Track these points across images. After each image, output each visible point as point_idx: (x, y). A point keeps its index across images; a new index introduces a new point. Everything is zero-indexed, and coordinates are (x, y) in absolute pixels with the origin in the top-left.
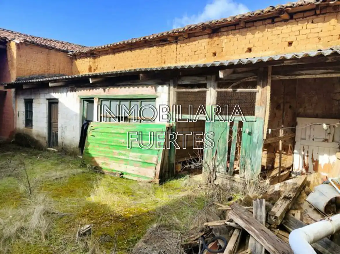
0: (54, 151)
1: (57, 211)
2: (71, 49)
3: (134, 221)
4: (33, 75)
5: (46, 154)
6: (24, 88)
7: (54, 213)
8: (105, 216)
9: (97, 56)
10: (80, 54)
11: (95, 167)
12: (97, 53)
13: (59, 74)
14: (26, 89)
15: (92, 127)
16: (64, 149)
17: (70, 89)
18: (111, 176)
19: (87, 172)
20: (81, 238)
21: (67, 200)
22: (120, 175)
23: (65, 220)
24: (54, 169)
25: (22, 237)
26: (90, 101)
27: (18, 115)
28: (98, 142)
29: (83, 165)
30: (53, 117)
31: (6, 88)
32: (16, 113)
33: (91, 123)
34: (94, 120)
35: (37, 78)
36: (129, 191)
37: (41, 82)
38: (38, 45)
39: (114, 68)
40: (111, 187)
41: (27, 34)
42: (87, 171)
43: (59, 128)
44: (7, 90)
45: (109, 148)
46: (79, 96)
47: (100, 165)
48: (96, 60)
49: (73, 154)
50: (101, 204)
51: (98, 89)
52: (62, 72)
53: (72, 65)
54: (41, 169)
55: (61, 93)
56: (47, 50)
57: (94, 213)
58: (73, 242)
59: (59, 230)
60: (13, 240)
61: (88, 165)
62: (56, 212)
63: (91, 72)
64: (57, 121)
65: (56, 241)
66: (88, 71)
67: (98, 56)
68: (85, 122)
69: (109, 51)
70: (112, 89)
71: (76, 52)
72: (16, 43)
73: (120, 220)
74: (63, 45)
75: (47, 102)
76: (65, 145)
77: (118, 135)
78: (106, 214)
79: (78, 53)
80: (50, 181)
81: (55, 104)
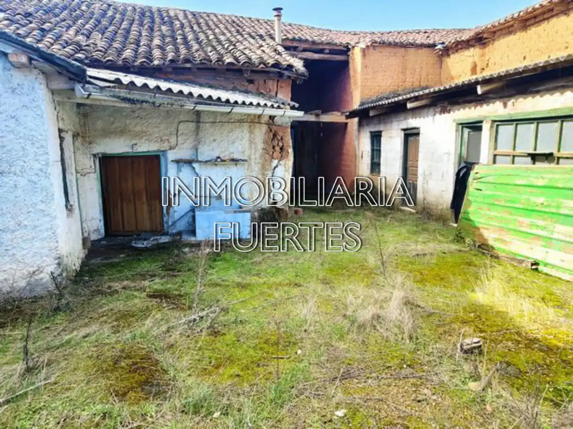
0: (410, 212)
1: (422, 304)
2: (439, 40)
3: (566, 356)
4: (382, 93)
5: (399, 215)
6: (371, 115)
7: (419, 306)
8: (505, 331)
9: (490, 41)
10: (457, 45)
11: (480, 244)
12: (489, 36)
13: (420, 86)
14: (373, 117)
15: (477, 173)
16: (426, 210)
17: (439, 109)
18: (513, 264)
19: (465, 252)
20: (465, 356)
21: (437, 290)
22: (532, 265)
23: (435, 320)
24: (413, 240)
25: (378, 327)
26: (475, 127)
27: (362, 157)
28: (489, 201)
29: (459, 238)
30: (410, 157)
31: (348, 117)
32: (359, 154)
33: (476, 166)
34: (481, 161)
35: (387, 98)
36: (553, 297)
37: (395, 102)
38: (390, 44)
39: (525, 58)
40: (515, 283)
41: (374, 31)
42: (466, 249)
43: (419, 175)
44: (349, 121)
45: (511, 214)
46: (454, 120)
47: (491, 242)
48: (487, 50)
49: (441, 219)
50: (495, 310)
51: (491, 105)
52: (424, 82)
53: (441, 67)
54: (393, 237)
55: (424, 118)
56: (403, 49)
57: (484, 322)
58: (451, 357)
59: (428, 333)
60: (368, 330)
61: (468, 240)
62: (422, 306)
63: (476, 74)
64: (417, 164)
65: (424, 348)
66: (469, 73)
67: (492, 42)
68: (463, 165)
69: (516, 25)
70: (521, 100)
71: (450, 42)
72: (361, 48)
73: (537, 346)
74: (427, 35)
75: (402, 134)
76: (428, 204)
77: (529, 189)
78: (507, 330)
79: (454, 43)
80: (408, 257)
81: (414, 137)
